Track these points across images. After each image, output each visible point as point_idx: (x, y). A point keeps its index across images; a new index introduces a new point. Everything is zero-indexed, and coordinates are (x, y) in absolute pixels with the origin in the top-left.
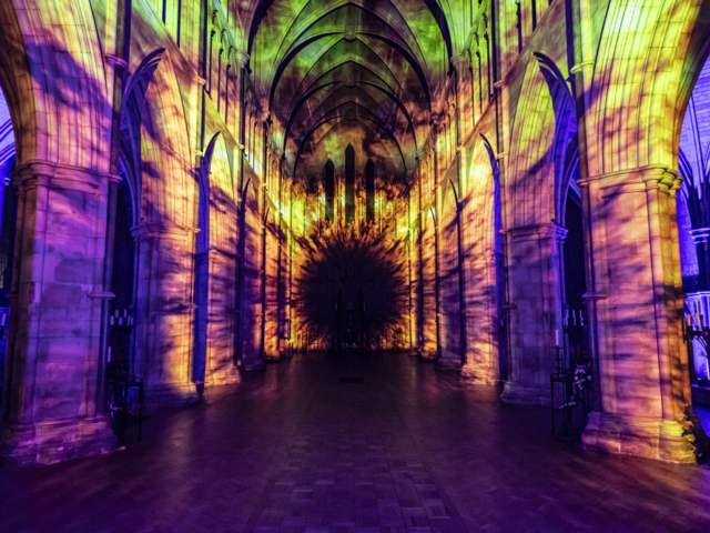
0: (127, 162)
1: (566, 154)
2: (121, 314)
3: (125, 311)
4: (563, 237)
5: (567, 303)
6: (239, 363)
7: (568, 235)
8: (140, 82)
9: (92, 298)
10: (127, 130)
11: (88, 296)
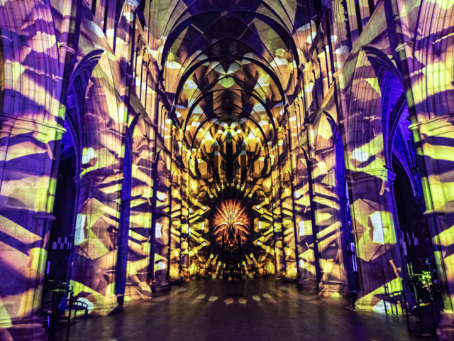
0: (74, 131)
1: (390, 119)
2: (63, 241)
3: (66, 239)
4: (393, 179)
5: (401, 229)
6: (151, 284)
7: (396, 177)
8: (85, 72)
9: (36, 219)
10: (75, 108)
11: (33, 217)
